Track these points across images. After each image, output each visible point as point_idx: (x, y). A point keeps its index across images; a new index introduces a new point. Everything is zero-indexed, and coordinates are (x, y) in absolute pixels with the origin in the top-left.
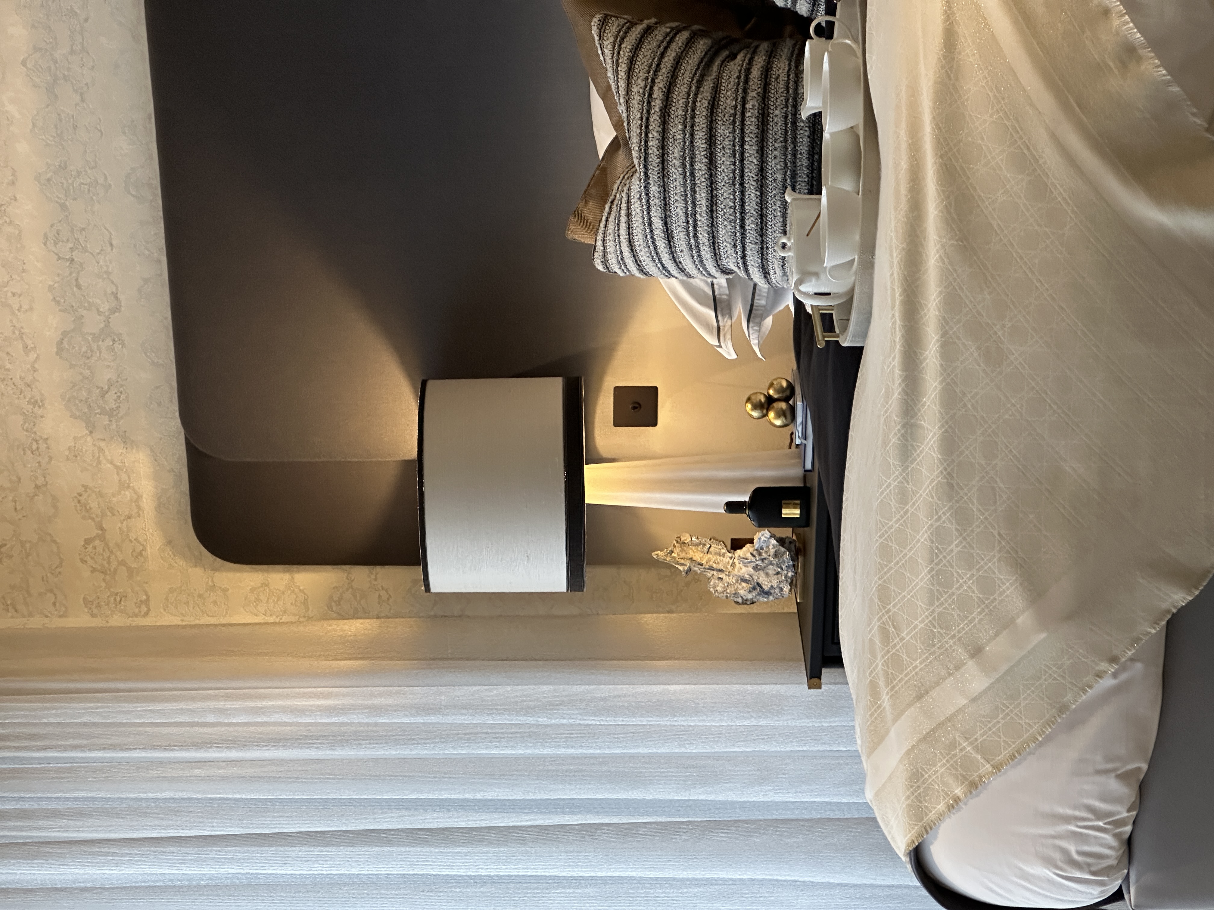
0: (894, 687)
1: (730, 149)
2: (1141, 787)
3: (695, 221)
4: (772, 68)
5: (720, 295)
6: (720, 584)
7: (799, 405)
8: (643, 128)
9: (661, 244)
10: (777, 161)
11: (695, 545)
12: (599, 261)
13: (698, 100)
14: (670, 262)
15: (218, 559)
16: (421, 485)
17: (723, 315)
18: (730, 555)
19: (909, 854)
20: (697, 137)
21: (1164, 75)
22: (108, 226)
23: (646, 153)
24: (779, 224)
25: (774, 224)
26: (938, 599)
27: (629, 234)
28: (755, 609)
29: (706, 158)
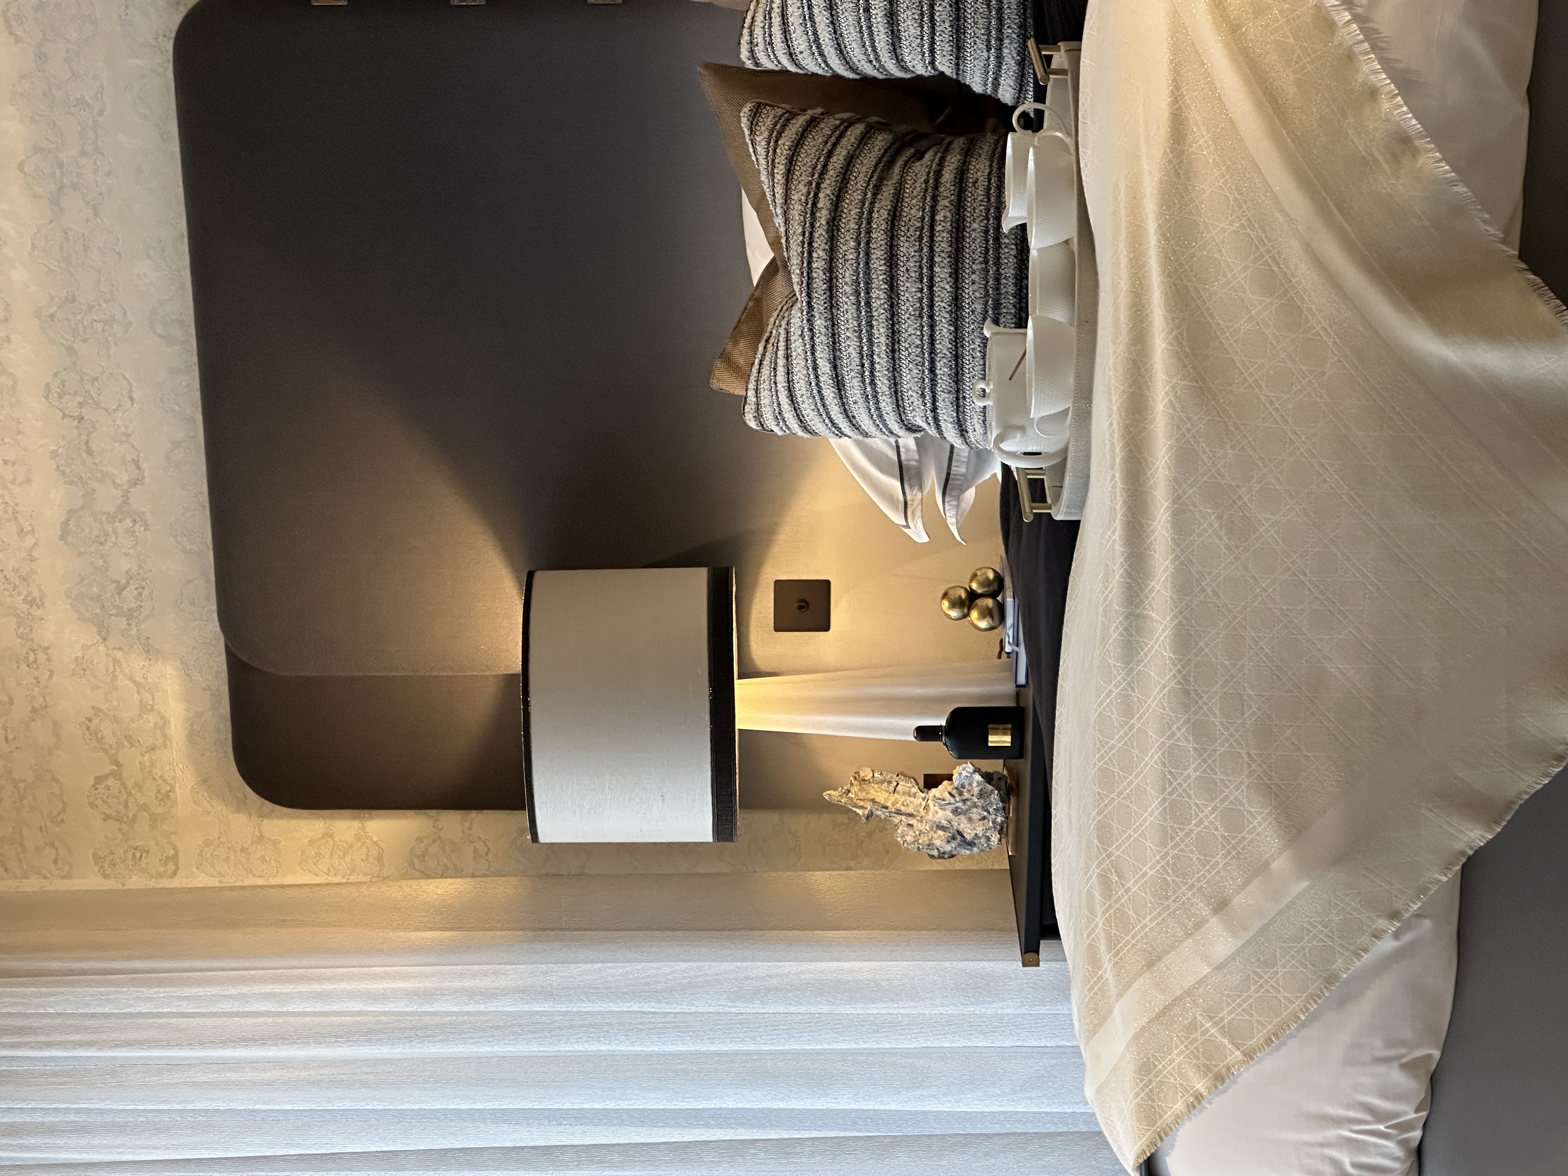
0: (1118, 952)
1: (916, 272)
2: (1432, 1079)
3: (872, 363)
4: (968, 170)
5: (908, 460)
6: (911, 833)
7: (1009, 601)
8: (806, 245)
9: (829, 393)
10: (975, 287)
11: (877, 783)
12: (751, 416)
13: (876, 210)
14: (841, 416)
15: (267, 803)
16: (526, 704)
17: (911, 487)
18: (923, 795)
19: (1140, 1167)
20: (874, 256)
21: (1447, 172)
22: (127, 375)
23: (809, 278)
24: (979, 368)
25: (972, 367)
26: (1172, 839)
27: (789, 382)
28: (956, 865)
29: (886, 283)
